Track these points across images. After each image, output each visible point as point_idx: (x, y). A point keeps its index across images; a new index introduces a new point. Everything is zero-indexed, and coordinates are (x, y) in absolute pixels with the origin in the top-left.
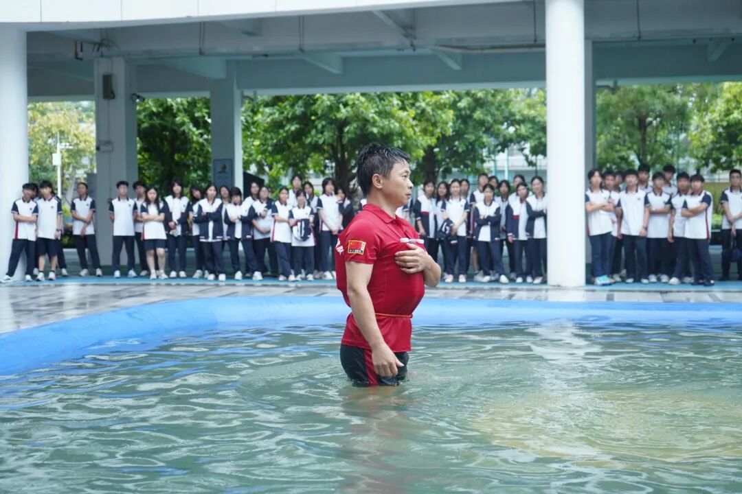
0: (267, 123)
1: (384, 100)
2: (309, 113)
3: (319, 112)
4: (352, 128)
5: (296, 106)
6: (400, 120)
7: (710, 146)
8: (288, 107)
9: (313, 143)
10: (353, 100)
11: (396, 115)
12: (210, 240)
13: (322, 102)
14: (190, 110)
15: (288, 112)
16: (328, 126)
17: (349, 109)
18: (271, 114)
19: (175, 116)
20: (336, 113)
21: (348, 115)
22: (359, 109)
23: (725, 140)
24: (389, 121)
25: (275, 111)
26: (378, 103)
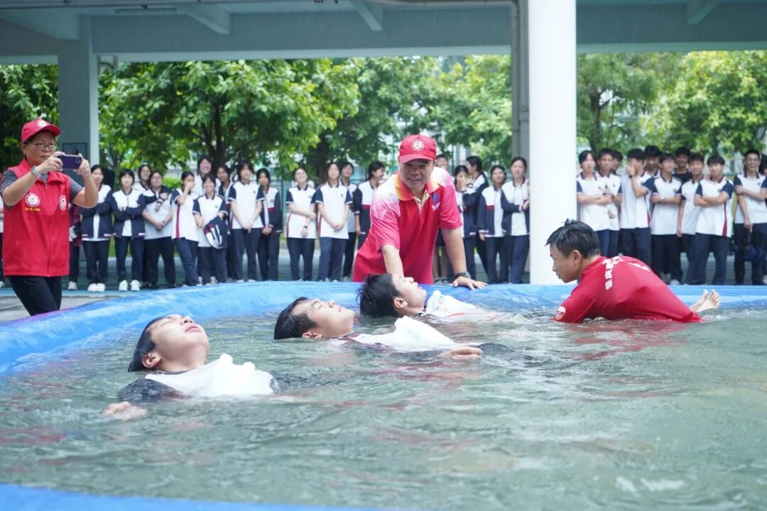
0: (123, 98)
1: (273, 71)
2: (176, 86)
3: (191, 85)
4: (235, 105)
5: (160, 77)
6: (294, 96)
7: (668, 134)
8: (148, 78)
9: (183, 124)
10: (235, 69)
11: (290, 89)
12: (96, 238)
13: (195, 72)
14: (26, 79)
15: (150, 85)
16: (201, 102)
17: (230, 80)
18: (127, 88)
19: (6, 88)
20: (212, 87)
21: (229, 89)
22: (243, 81)
23: (686, 126)
24: (282, 97)
25: (132, 83)
26: (267, 74)
